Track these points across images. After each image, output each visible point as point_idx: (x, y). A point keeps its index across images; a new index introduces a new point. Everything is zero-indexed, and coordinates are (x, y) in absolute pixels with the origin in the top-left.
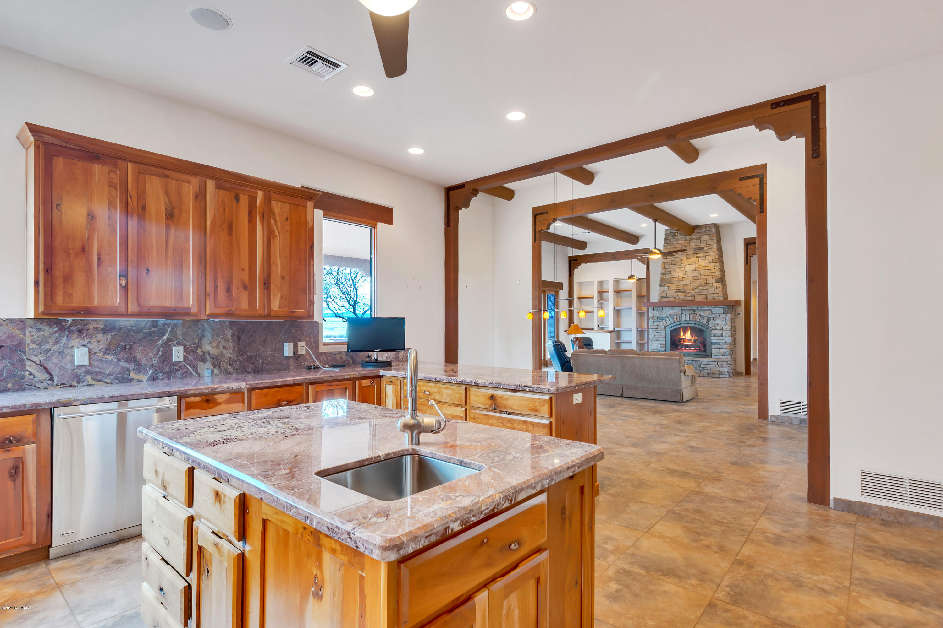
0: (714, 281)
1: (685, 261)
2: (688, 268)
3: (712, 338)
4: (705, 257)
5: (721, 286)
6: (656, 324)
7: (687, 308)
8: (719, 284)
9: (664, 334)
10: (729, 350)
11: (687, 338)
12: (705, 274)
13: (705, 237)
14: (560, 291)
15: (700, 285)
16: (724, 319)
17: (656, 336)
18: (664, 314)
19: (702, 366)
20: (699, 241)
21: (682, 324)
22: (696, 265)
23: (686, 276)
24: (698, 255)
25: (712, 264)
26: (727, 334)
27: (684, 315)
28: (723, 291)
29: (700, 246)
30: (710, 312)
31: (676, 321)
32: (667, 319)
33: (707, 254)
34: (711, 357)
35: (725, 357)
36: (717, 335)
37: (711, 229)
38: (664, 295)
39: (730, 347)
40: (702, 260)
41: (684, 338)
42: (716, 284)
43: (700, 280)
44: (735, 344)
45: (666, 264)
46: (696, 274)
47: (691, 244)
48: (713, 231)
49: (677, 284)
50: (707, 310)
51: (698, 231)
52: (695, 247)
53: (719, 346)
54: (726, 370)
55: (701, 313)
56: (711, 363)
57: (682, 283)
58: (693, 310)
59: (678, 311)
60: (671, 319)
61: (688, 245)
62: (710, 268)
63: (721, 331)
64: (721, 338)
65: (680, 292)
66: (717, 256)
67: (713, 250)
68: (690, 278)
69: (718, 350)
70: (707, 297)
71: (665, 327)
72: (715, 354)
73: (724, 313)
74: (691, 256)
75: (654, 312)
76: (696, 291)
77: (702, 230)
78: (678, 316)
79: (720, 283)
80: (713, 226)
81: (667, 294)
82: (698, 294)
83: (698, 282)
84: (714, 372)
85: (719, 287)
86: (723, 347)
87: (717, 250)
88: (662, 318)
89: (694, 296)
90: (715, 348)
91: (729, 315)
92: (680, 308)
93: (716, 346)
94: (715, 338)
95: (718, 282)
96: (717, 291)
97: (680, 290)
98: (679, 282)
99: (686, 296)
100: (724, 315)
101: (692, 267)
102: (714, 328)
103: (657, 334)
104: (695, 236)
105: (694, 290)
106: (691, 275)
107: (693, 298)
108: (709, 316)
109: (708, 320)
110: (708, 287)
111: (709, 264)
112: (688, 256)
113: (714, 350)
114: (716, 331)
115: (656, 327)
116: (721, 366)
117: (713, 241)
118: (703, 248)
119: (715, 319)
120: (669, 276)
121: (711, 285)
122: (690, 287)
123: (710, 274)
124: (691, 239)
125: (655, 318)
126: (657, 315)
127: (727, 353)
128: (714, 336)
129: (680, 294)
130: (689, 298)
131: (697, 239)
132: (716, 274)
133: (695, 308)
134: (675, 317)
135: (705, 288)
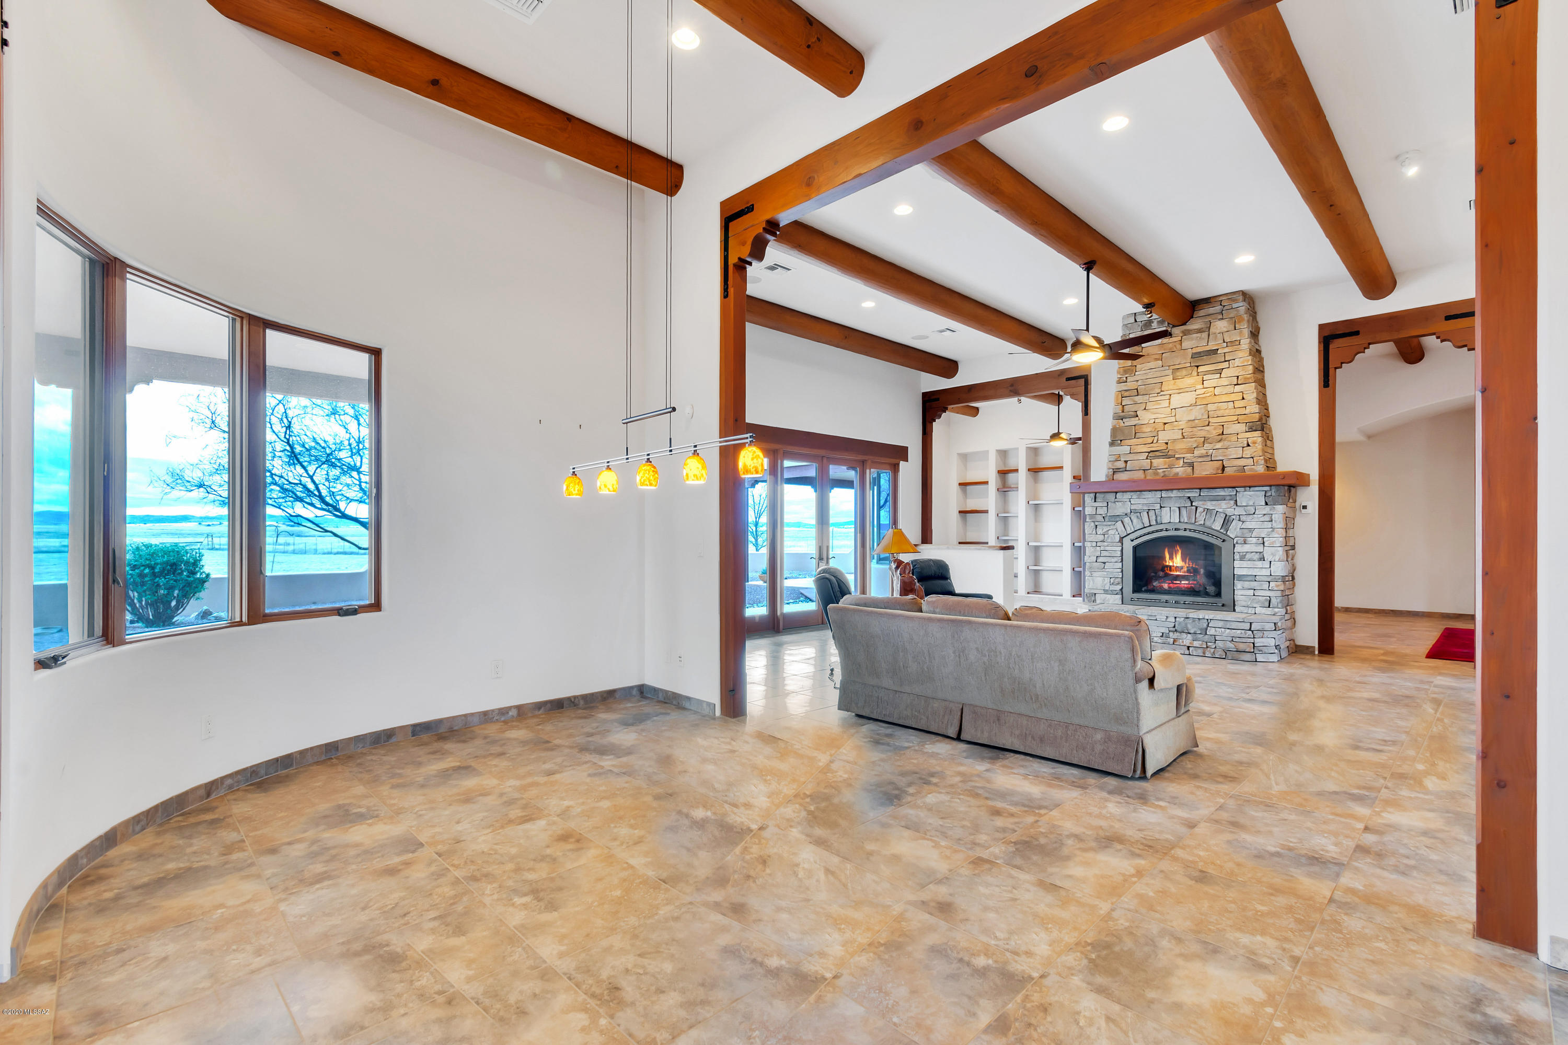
0: (1242, 427)
1: (1169, 384)
2: (1177, 400)
3: (1237, 564)
4: (1220, 372)
5: (1260, 439)
6: (1100, 531)
7: (1175, 494)
8: (1256, 436)
9: (1119, 554)
10: (1279, 594)
11: (1175, 565)
12: (1220, 413)
13: (1220, 326)
14: (902, 463)
15: (1206, 440)
16: (1267, 518)
17: (1100, 560)
18: (1119, 508)
19: (1211, 631)
20: (1205, 335)
21: (1161, 530)
22: (1198, 392)
23: (1173, 419)
24: (1201, 369)
25: (1238, 388)
26: (1274, 555)
27: (1165, 511)
28: (1264, 452)
29: (1208, 348)
30: (1232, 502)
31: (1147, 524)
32: (1127, 520)
33: (1226, 365)
34: (1234, 610)
35: (1269, 611)
36: (1248, 556)
37: (1235, 306)
38: (1120, 464)
39: (1282, 588)
40: (1212, 380)
41: (1171, 564)
42: (1249, 435)
43: (1207, 428)
44: (1293, 578)
45: (1126, 394)
46: (1197, 413)
47: (1186, 344)
48: (1242, 306)
49: (1150, 440)
50: (1223, 498)
51: (1202, 313)
52: (1195, 351)
53: (1254, 584)
54: (1272, 642)
55: (1209, 505)
56: (1234, 625)
57: (1163, 437)
58: (1189, 498)
59: (1152, 501)
60: (1135, 521)
61: (1178, 346)
62: (1233, 397)
63: (1260, 549)
64: (1260, 564)
65: (1158, 457)
66: (1251, 367)
67: (1240, 354)
68: (1182, 424)
69: (1251, 592)
70: (1223, 468)
71: (1121, 539)
72: (1244, 604)
73: (1267, 504)
74: (1184, 372)
75: (1097, 504)
76: (1197, 453)
77: (1211, 310)
78: (1152, 513)
79: (1258, 433)
80: (1241, 298)
81: (1126, 462)
82: (1200, 460)
83: (1203, 434)
84: (1242, 647)
85: (1254, 443)
86: (1266, 586)
87: (1250, 354)
88: (1115, 518)
89: (1192, 465)
90: (1243, 589)
91: (1280, 508)
92: (1158, 494)
93: (1247, 584)
94: (1244, 564)
95: (1251, 430)
96: (1248, 452)
97: (1157, 454)
98: (1154, 434)
99: (1171, 467)
100: (1267, 509)
101: (1189, 398)
102: (1241, 540)
103: (1104, 553)
104: (1194, 325)
105: (1191, 451)
106: (1184, 417)
107: (1190, 469)
108: (1230, 512)
109: (1227, 521)
110: (1226, 443)
111: (1230, 389)
112: (1178, 374)
113: (1242, 593)
114: (1246, 548)
115: (1101, 538)
116: (1260, 634)
117: (1241, 332)
118: (1215, 352)
119: (1243, 518)
120: (1133, 421)
121: (1234, 438)
122: (1181, 446)
123: (1232, 412)
124: (1186, 333)
125: (1100, 518)
126: (1102, 511)
127: (1274, 601)
128: (1242, 558)
129: (1157, 462)
130: (1180, 470)
131: (1200, 331)
132: (1247, 411)
133: (1194, 494)
134: (1145, 514)
135: (1219, 445)
